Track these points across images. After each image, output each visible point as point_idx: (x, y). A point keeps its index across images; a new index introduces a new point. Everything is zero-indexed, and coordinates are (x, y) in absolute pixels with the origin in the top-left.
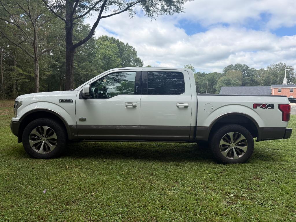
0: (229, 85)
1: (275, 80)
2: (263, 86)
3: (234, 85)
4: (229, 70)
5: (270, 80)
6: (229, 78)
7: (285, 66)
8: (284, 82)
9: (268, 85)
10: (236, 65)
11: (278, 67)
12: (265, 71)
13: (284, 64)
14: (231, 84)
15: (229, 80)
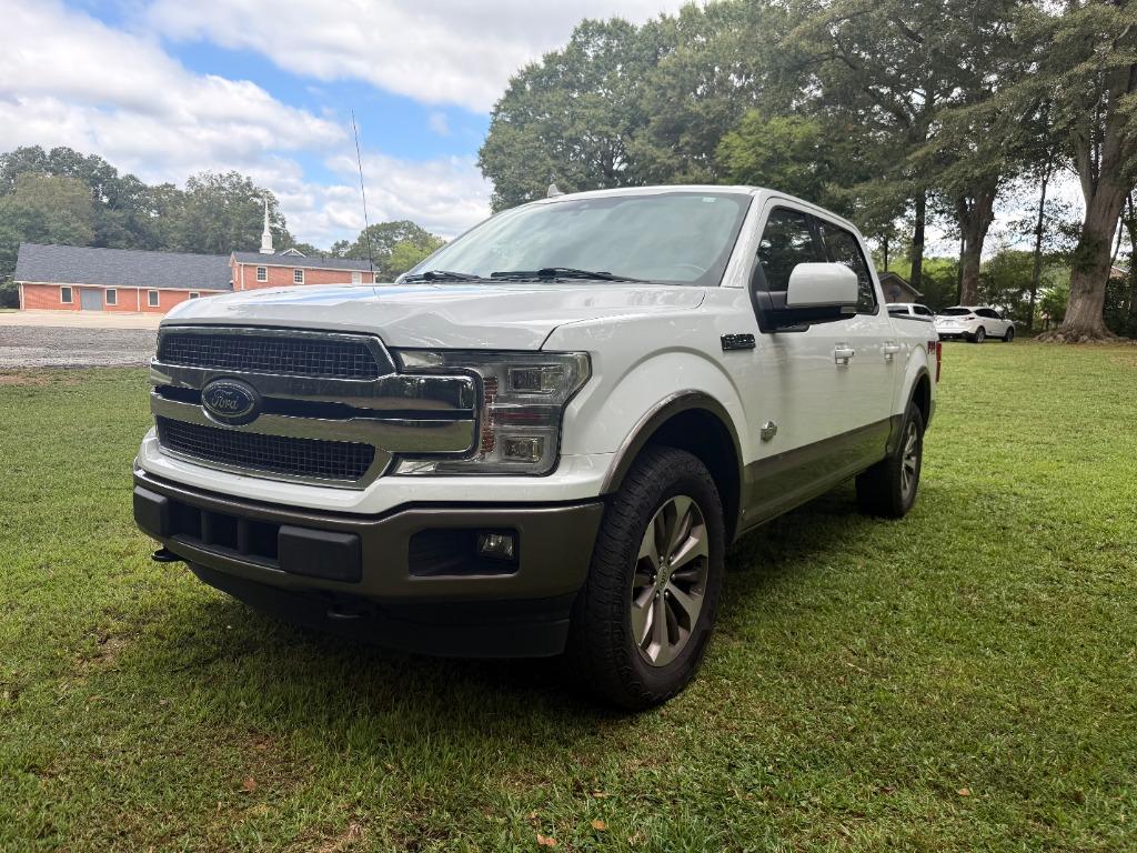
0: (41, 235)
1: (222, 236)
2: (179, 251)
3: (64, 239)
4: (24, 168)
5: (204, 232)
6: (37, 204)
7: (249, 184)
8: (264, 246)
9: (219, 253)
10: (55, 153)
11: (226, 185)
12: (179, 194)
13: (244, 181)
14: (47, 232)
15: (38, 215)
